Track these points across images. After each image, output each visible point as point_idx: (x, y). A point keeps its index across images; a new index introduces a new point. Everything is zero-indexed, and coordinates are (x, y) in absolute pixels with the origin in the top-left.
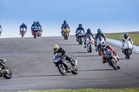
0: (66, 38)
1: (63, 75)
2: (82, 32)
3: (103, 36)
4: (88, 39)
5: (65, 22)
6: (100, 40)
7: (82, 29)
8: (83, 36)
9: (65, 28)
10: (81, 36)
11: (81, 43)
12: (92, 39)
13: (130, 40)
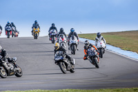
0: (36, 37)
1: (64, 73)
2: (55, 31)
3: (76, 35)
4: (60, 39)
5: (36, 22)
6: (73, 39)
7: (55, 28)
8: (55, 36)
9: (36, 28)
10: (54, 36)
11: (53, 42)
12: (65, 39)
13: (102, 39)
